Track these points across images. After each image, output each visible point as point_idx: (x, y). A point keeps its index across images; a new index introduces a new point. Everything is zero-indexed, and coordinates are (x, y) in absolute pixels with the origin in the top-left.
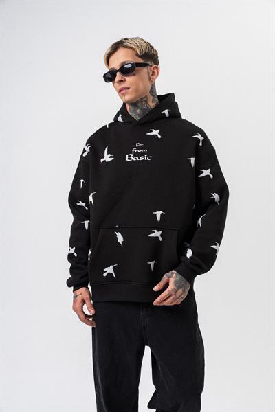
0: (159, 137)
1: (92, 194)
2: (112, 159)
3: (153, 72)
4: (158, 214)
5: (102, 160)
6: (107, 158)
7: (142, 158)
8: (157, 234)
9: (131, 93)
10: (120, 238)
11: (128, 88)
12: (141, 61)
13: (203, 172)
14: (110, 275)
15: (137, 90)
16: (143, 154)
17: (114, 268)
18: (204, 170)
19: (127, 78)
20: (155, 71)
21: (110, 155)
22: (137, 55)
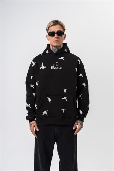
0: (64, 60)
1: (37, 82)
2: (45, 68)
4: (65, 90)
5: (41, 68)
6: (43, 67)
7: (57, 68)
8: (65, 98)
9: (59, 43)
10: (49, 100)
11: (59, 41)
13: (80, 75)
14: (45, 114)
16: (58, 66)
17: (47, 112)
21: (44, 66)
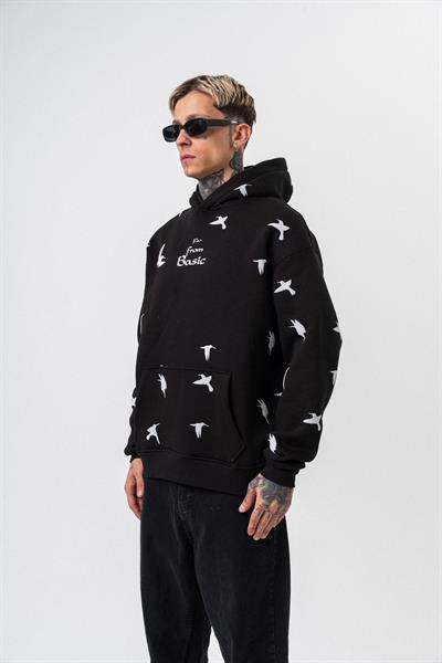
0: (224, 227)
2: (163, 263)
3: (240, 134)
4: (208, 349)
6: (160, 261)
7: (195, 262)
8: (205, 380)
9: (197, 165)
10: (163, 384)
11: (194, 157)
12: (221, 116)
13: (280, 285)
14: (153, 438)
15: (207, 161)
16: (197, 256)
17: (157, 429)
18: (282, 282)
19: (194, 141)
20: (243, 133)
21: (163, 257)
22: (216, 106)
